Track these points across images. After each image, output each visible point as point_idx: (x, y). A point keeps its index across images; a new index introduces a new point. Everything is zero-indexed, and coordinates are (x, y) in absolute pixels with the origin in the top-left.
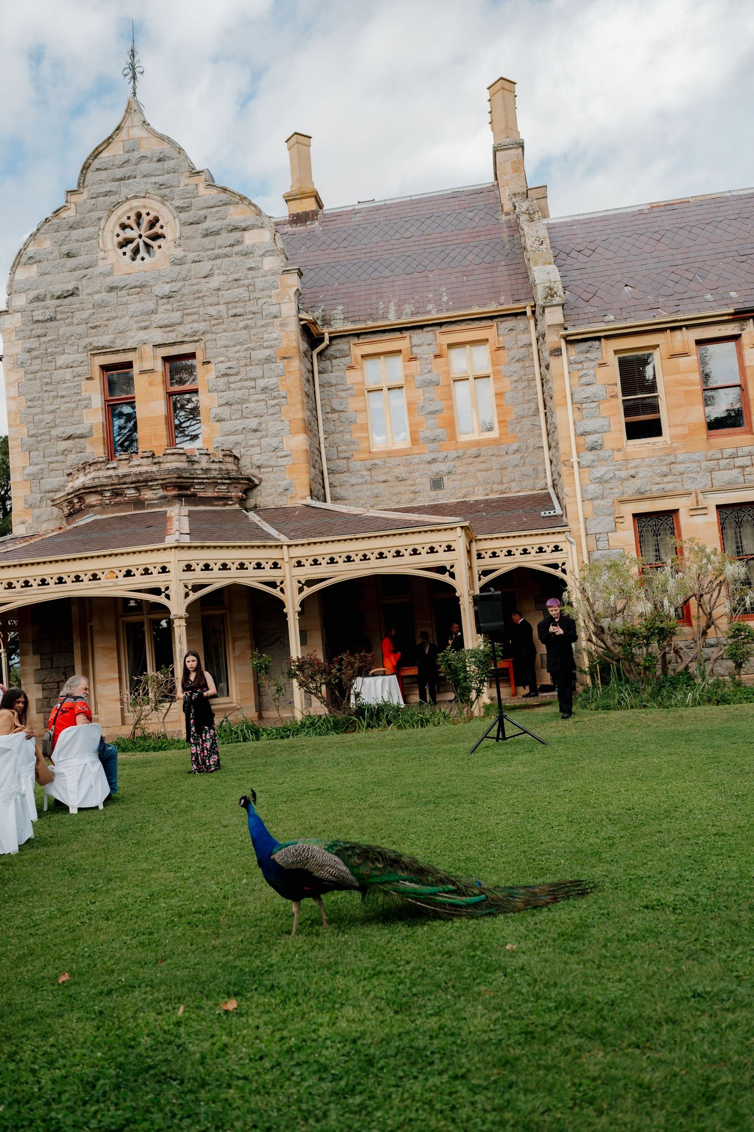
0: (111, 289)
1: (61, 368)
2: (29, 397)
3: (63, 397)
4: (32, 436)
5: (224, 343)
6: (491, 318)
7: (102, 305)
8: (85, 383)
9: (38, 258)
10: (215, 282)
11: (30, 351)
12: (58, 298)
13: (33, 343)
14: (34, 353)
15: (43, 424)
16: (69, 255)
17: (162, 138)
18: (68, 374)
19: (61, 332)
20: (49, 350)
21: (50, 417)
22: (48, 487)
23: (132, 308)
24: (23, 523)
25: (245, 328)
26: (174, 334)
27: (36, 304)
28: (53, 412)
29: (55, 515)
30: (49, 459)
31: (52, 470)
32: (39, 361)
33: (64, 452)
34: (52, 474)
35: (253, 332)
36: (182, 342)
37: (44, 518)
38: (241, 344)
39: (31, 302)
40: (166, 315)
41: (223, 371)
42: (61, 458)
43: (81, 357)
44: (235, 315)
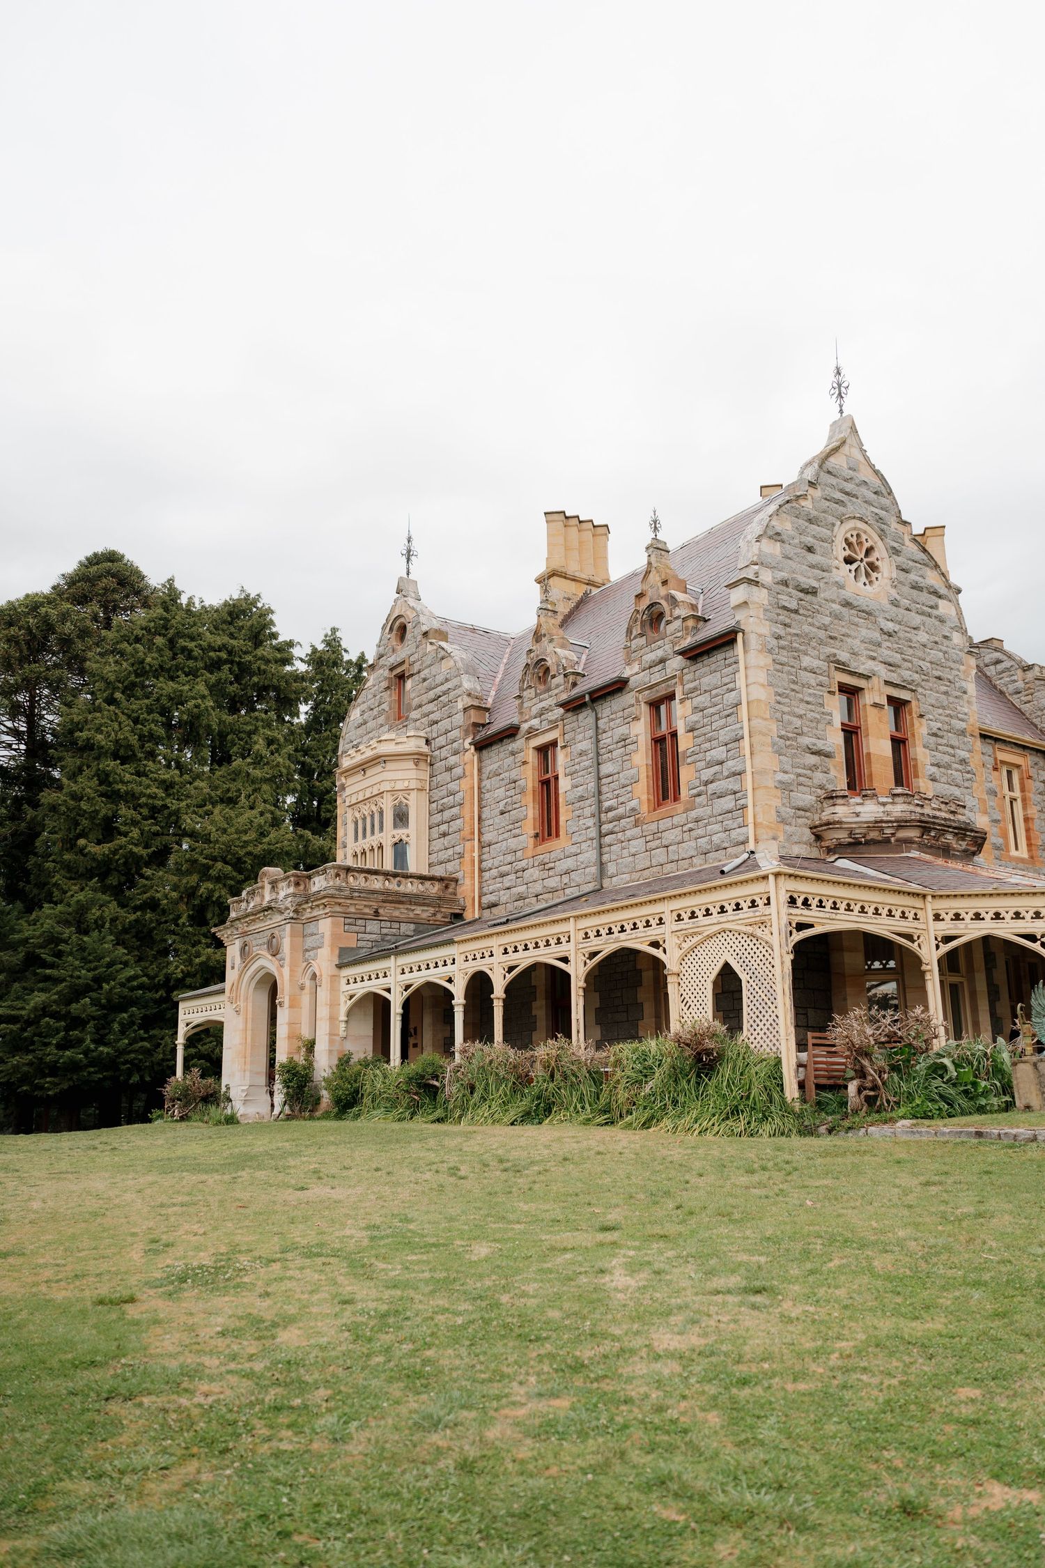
0: (847, 604)
1: (805, 669)
2: (780, 690)
3: (808, 703)
4: (781, 737)
5: (933, 702)
6: (1024, 747)
7: (837, 617)
8: (826, 695)
9: (784, 537)
10: (923, 637)
11: (779, 638)
12: (802, 591)
13: (780, 630)
14: (782, 643)
15: (791, 728)
16: (810, 549)
17: (877, 472)
18: (812, 679)
19: (806, 628)
20: (795, 645)
21: (798, 722)
22: (801, 804)
23: (864, 632)
24: (774, 839)
25: (946, 693)
26: (895, 675)
27: (782, 587)
28: (800, 717)
29: (805, 839)
30: (800, 771)
31: (801, 785)
32: (785, 653)
33: (814, 768)
34: (801, 788)
35: (951, 699)
36: (904, 687)
37: (795, 838)
38: (944, 708)
39: (778, 583)
40: (888, 652)
41: (935, 730)
42: (808, 772)
43: (824, 665)
44: (939, 678)
